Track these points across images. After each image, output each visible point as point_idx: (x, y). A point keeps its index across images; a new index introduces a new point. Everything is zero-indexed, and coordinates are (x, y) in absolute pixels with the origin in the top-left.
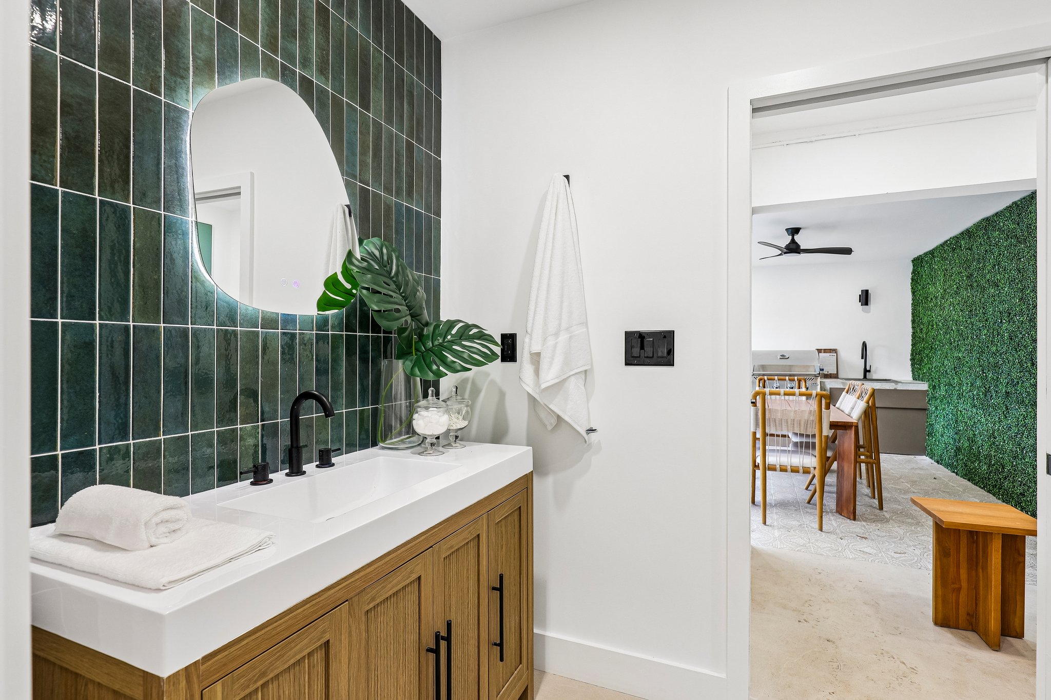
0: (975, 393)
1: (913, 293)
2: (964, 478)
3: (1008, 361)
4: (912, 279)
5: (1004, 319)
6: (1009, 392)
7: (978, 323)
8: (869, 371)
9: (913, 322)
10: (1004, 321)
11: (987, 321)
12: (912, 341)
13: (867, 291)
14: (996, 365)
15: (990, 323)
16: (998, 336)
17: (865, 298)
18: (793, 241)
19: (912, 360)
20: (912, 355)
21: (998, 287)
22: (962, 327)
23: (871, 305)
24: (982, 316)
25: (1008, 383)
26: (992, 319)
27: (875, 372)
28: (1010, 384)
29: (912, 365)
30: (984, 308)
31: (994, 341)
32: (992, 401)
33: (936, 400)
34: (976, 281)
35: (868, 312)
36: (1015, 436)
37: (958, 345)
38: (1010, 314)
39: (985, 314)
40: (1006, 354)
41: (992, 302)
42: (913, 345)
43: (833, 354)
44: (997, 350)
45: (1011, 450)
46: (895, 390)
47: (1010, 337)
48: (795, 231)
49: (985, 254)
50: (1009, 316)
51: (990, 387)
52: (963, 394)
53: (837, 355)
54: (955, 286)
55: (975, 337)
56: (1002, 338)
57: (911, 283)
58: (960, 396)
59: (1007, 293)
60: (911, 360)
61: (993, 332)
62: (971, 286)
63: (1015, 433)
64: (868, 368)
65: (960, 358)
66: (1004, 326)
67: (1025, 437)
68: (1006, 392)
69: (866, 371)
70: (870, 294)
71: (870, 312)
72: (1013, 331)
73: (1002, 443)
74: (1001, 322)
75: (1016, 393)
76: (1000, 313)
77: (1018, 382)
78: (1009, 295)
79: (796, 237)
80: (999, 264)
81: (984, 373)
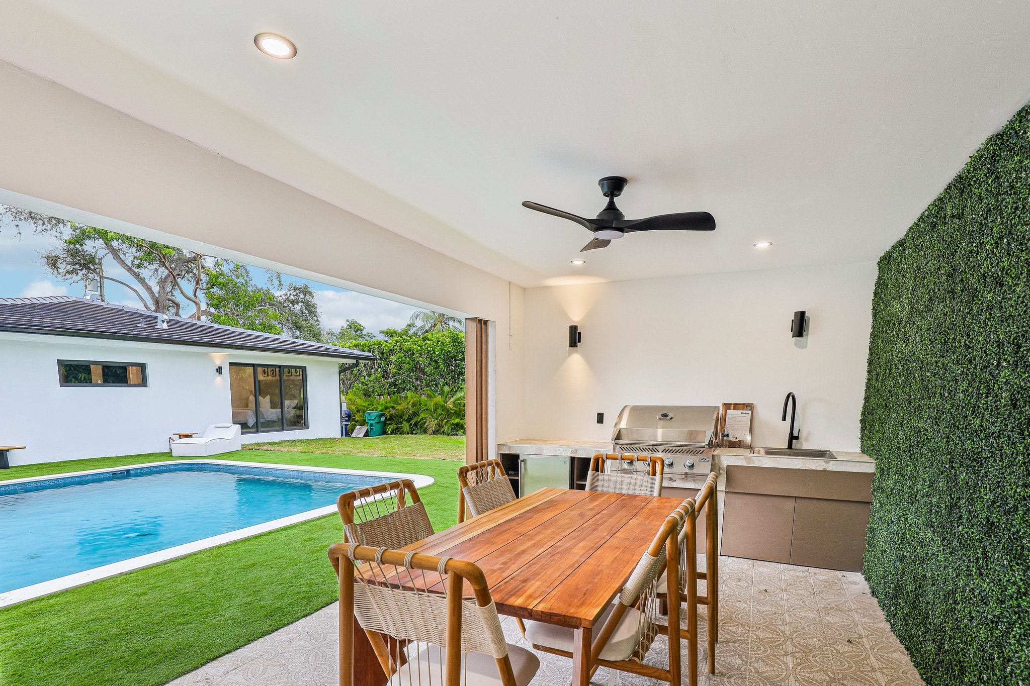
0: (934, 500)
1: (875, 316)
2: (900, 641)
3: (1001, 456)
4: (875, 294)
5: (1005, 360)
6: (993, 523)
7: (955, 367)
8: (797, 438)
9: (870, 362)
10: (1005, 364)
11: (970, 362)
12: (866, 393)
13: (803, 314)
14: (976, 459)
15: (975, 368)
16: (987, 397)
17: (800, 325)
18: (611, 207)
19: (863, 421)
20: (863, 414)
21: (1002, 286)
22: (928, 374)
23: (809, 336)
24: (964, 351)
25: (994, 502)
26: (981, 358)
27: (807, 440)
28: (999, 506)
29: (862, 429)
30: (968, 335)
31: (979, 407)
32: (960, 529)
33: (882, 493)
34: (962, 280)
35: (803, 346)
36: (992, 622)
37: (919, 406)
38: (1019, 347)
39: (969, 347)
40: (999, 437)
41: (985, 322)
42: (867, 399)
43: (747, 412)
44: (982, 426)
45: (982, 646)
46: (825, 472)
47: (1012, 400)
48: (615, 185)
49: (986, 218)
50: (1017, 352)
51: (959, 498)
52: (916, 496)
53: (752, 412)
54: (927, 296)
55: (946, 395)
56: (995, 402)
57: (873, 300)
58: (913, 497)
59: (1019, 297)
60: (861, 421)
61: (979, 388)
62: (952, 291)
63: (994, 616)
64: (795, 434)
65: (919, 431)
66: (1003, 375)
67: (1015, 637)
68: (988, 520)
69: (793, 438)
70: (809, 318)
71: (806, 347)
72: (1021, 388)
73: (966, 621)
74: (998, 365)
75: (1009, 530)
76: (998, 346)
77: (1016, 509)
78: (1022, 302)
79: (615, 199)
80: (1010, 232)
81: (953, 468)
